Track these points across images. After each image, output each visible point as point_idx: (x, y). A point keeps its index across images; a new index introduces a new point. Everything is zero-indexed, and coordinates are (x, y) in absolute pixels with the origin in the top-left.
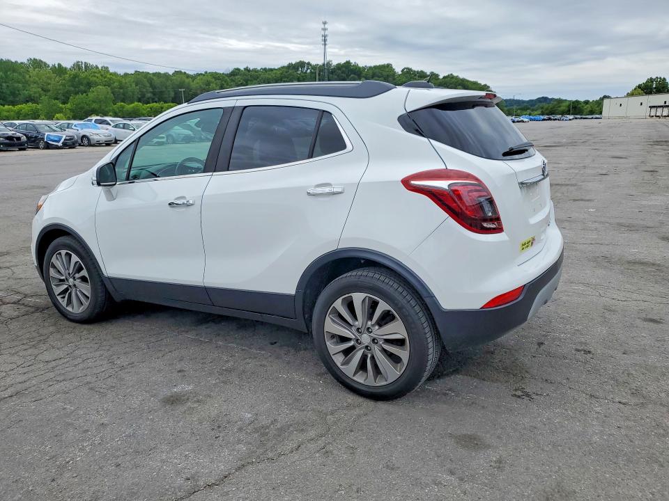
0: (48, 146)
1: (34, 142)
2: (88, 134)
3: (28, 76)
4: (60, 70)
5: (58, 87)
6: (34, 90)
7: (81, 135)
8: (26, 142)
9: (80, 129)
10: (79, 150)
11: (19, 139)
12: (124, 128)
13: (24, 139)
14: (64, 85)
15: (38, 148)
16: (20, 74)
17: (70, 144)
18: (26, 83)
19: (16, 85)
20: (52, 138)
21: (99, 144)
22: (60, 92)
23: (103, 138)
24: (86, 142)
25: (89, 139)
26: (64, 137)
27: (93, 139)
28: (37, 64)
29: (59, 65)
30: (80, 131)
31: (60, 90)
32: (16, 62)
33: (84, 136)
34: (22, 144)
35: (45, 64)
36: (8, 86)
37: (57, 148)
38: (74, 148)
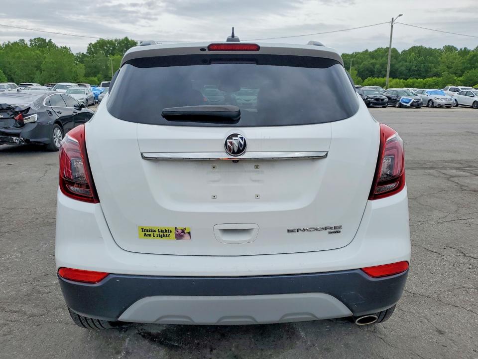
0: (401, 106)
1: (394, 102)
2: (433, 99)
3: (440, 58)
4: (465, 52)
5: (459, 65)
6: (441, 67)
7: (429, 99)
8: (387, 102)
9: (429, 95)
10: (423, 110)
11: (382, 100)
12: (466, 95)
13: (387, 100)
14: (463, 63)
15: (395, 107)
16: (435, 57)
17: (417, 105)
18: (438, 63)
19: (430, 65)
20: (405, 100)
21: (440, 107)
22: (459, 68)
23: (443, 102)
24: (430, 104)
25: (433, 102)
26: (413, 100)
27: (436, 102)
28: (450, 49)
29: (465, 48)
30: (429, 96)
31: (460, 67)
32: (435, 49)
33: (430, 100)
34: (384, 104)
35: (455, 48)
36: (424, 66)
37: (406, 107)
38: (419, 108)
